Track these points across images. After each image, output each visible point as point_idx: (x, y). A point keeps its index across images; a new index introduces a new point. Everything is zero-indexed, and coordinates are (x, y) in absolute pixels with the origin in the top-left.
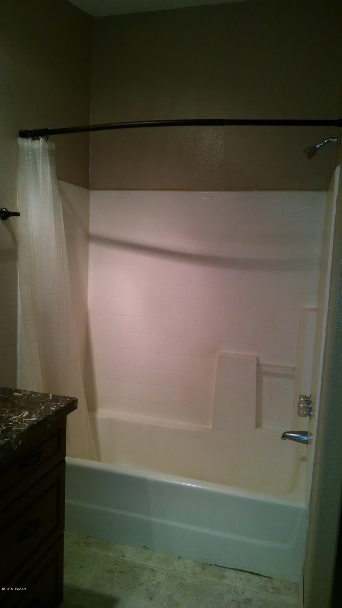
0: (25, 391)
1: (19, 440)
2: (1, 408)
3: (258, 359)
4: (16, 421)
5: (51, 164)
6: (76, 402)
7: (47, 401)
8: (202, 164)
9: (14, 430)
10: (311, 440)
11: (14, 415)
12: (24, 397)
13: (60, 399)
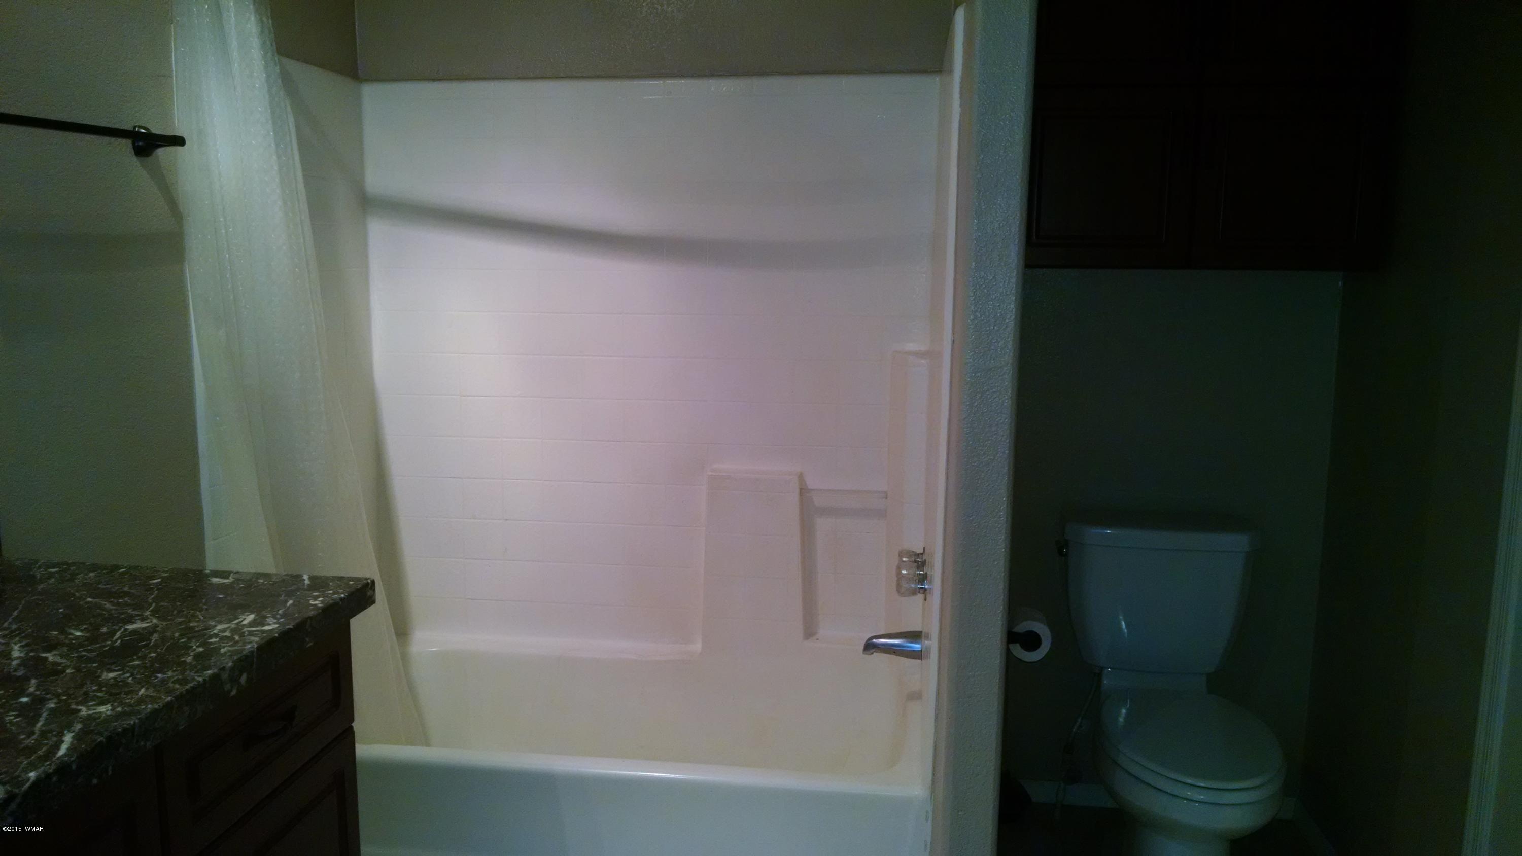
0: (238, 572)
1: (241, 675)
2: (183, 611)
3: (801, 477)
4: (227, 634)
5: (257, 11)
6: (371, 587)
7: (298, 590)
8: (641, 13)
9: (225, 653)
10: (928, 649)
11: (220, 622)
12: (239, 584)
13: (331, 584)
